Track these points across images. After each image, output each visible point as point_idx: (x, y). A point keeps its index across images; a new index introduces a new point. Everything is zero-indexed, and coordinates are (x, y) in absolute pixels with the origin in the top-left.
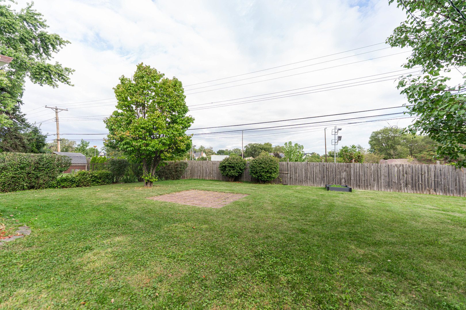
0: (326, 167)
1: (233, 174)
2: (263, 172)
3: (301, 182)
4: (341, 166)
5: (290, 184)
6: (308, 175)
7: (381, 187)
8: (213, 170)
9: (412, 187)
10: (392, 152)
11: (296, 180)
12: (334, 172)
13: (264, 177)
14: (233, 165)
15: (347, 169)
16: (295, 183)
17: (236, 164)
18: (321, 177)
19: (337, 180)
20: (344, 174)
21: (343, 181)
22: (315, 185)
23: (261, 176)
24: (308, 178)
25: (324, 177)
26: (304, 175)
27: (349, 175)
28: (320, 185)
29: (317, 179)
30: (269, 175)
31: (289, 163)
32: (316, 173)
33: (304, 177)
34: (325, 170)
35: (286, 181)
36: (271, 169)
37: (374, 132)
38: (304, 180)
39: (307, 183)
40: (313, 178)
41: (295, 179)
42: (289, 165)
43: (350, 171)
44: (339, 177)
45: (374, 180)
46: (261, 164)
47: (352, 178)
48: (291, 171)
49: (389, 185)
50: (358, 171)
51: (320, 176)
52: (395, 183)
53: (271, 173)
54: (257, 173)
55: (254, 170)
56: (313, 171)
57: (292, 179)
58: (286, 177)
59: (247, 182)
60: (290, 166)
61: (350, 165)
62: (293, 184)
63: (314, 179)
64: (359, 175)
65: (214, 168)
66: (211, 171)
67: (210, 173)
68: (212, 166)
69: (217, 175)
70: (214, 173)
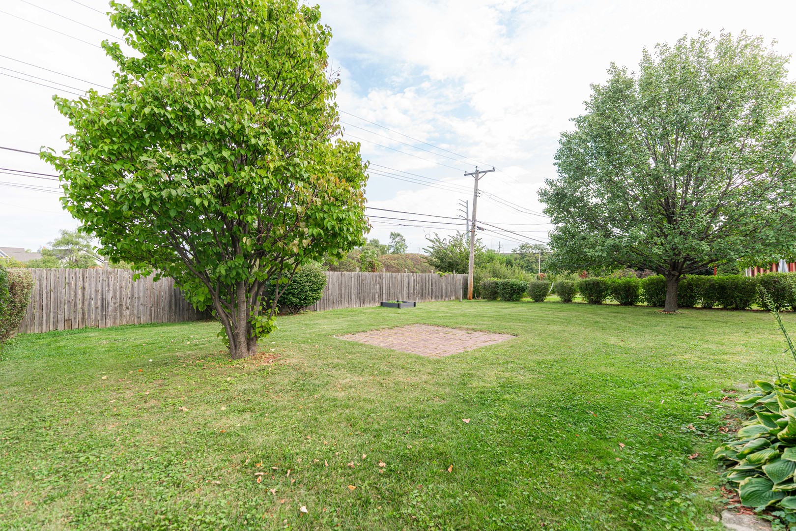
4: (375, 277)
15: (380, 280)
44: (373, 291)
61: (383, 275)
64: (389, 287)
65: (136, 291)
66: (124, 302)
67: (121, 305)
68: (129, 285)
69: (151, 311)
70: (136, 305)
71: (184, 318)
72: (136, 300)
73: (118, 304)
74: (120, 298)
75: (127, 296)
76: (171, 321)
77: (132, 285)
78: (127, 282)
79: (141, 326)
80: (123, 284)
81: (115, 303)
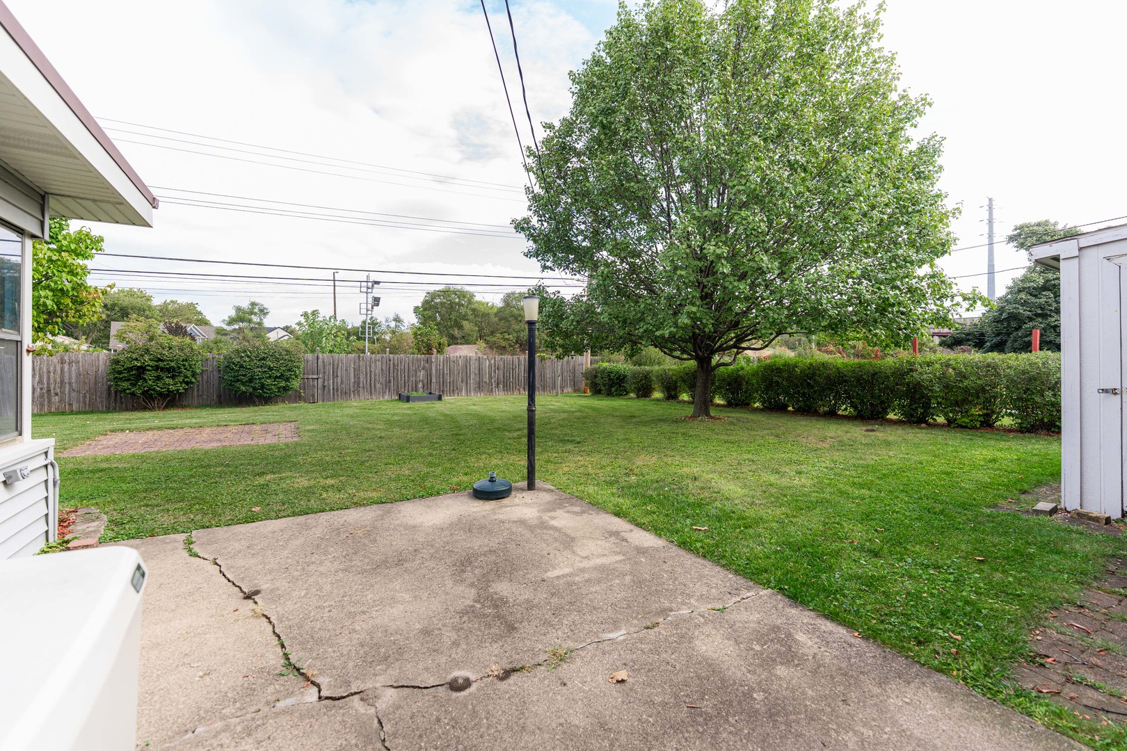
0: (394, 363)
1: (172, 388)
2: (270, 377)
3: (346, 394)
4: (417, 360)
5: (323, 401)
6: (361, 380)
7: (470, 391)
8: (62, 382)
9: (504, 387)
10: (456, 332)
11: (335, 390)
12: (406, 370)
13: (269, 389)
14: (173, 364)
15: (426, 365)
16: (334, 398)
17: (183, 361)
18: (384, 382)
19: (410, 384)
20: (422, 374)
21: (420, 385)
22: (374, 397)
23: (263, 386)
24: (361, 385)
25: (390, 382)
26: (352, 380)
27: (429, 376)
28: (383, 397)
29: (378, 386)
30: (283, 384)
31: (320, 355)
32: (375, 375)
33: (351, 385)
34: (392, 368)
35: (313, 395)
36: (289, 370)
37: (428, 293)
38: (352, 389)
39: (359, 395)
40: (370, 384)
41: (333, 389)
42: (320, 361)
43: (431, 369)
44: (414, 379)
45: (462, 381)
46: (264, 359)
47: (434, 380)
48: (324, 373)
49: (479, 387)
50: (441, 367)
51: (382, 380)
52: (486, 382)
53: (287, 380)
54: (251, 380)
55: (244, 375)
56: (371, 371)
57: (326, 389)
58: (314, 386)
59: (203, 405)
60: (323, 362)
61: (431, 358)
62: (329, 400)
63: (373, 385)
64: (443, 374)
65: (67, 374)
66: (52, 386)
67: (49, 391)
68: (58, 369)
69: (85, 397)
70: (67, 390)
71: (126, 406)
72: (67, 386)
73: (44, 391)
74: (48, 384)
75: (55, 381)
76: (109, 410)
77: (62, 370)
78: (55, 366)
79: (72, 413)
80: (52, 369)
81: (41, 389)
